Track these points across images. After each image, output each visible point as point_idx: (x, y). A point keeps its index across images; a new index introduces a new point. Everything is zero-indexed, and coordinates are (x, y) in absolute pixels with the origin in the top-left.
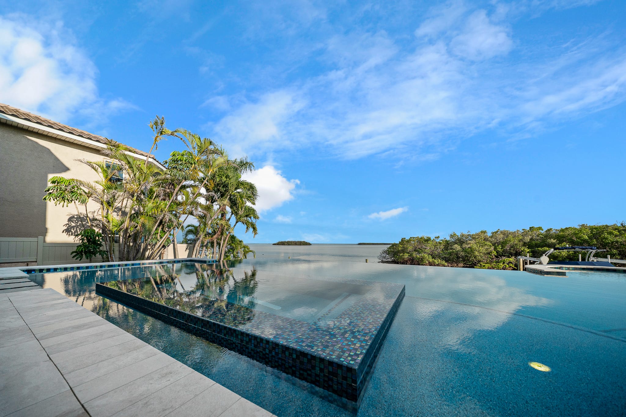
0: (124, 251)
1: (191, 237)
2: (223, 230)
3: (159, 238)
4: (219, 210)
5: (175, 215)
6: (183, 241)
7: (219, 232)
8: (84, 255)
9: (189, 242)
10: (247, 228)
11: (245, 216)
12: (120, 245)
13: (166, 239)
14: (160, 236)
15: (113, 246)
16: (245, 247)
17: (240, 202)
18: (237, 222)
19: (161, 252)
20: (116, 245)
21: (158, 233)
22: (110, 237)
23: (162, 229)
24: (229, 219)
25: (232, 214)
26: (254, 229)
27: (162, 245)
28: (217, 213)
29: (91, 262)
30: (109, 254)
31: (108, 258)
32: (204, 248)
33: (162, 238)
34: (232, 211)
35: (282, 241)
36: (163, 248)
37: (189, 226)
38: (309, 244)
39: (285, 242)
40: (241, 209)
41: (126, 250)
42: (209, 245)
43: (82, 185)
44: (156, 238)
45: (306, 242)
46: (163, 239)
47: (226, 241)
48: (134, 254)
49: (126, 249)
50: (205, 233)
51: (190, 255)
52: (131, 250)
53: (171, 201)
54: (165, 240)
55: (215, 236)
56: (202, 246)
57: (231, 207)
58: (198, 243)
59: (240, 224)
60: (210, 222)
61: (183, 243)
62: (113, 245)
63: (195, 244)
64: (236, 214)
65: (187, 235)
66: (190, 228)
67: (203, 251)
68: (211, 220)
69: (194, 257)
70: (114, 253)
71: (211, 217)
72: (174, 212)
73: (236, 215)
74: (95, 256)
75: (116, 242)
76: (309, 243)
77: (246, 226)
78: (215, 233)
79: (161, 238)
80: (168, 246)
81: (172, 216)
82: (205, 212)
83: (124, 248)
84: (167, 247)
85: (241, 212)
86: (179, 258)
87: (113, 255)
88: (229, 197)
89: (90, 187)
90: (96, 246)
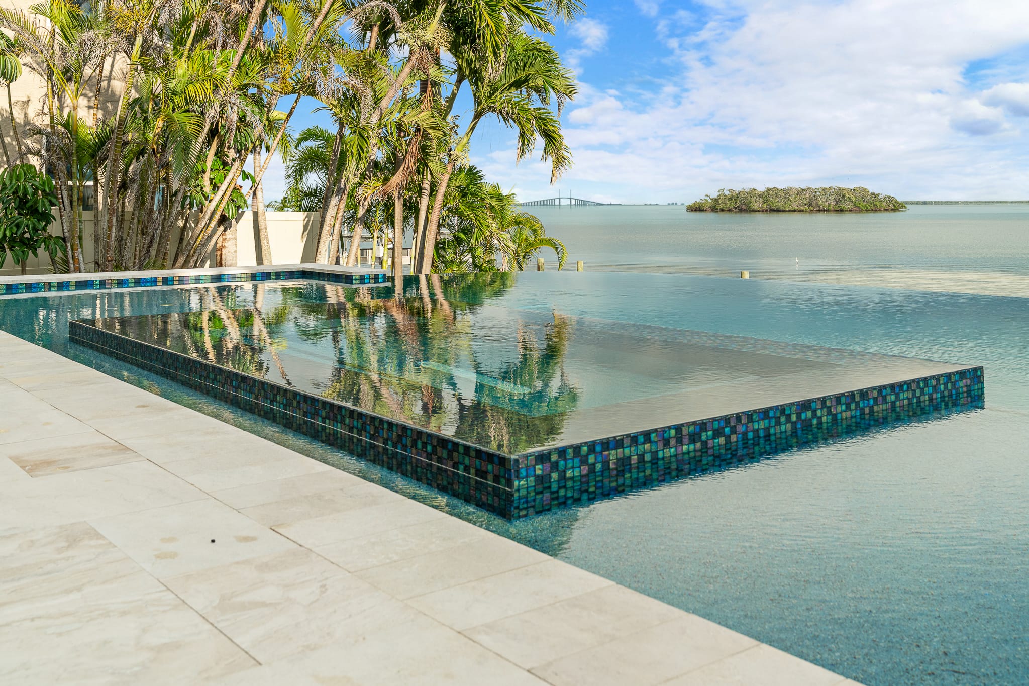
0: (109, 237)
1: (314, 180)
2: (424, 149)
3: (208, 189)
4: (407, 70)
5: (257, 101)
6: (285, 198)
7: (409, 158)
8: (8, 251)
9: (305, 202)
10: (523, 135)
11: (511, 86)
12: (96, 216)
13: (228, 194)
14: (211, 180)
15: (80, 221)
16: (517, 223)
17: (488, 25)
18: (478, 116)
19: (216, 243)
20: (87, 215)
21: (204, 172)
22: (70, 189)
23: (219, 153)
24: (451, 100)
25: (459, 82)
26: (550, 137)
27: (217, 216)
28: (400, 79)
29: (23, 272)
30: (69, 248)
31: (66, 262)
32: (360, 230)
33: (218, 188)
34: (460, 68)
35: (738, 188)
36: (222, 228)
37: (308, 135)
38: (895, 206)
39: (753, 193)
40: (495, 54)
41: (113, 235)
42: (379, 213)
43: (5, 23)
44: (198, 189)
45: (875, 196)
46: (220, 193)
47: (440, 197)
48: (135, 251)
49: (114, 230)
50: (363, 165)
51: (310, 253)
52: (128, 235)
53: (241, 51)
54: (226, 198)
55: (397, 179)
56: (350, 220)
57: (455, 49)
58: (336, 208)
59: (490, 119)
60: (375, 119)
61: (284, 205)
62: (80, 215)
63: (325, 208)
64: (476, 77)
65: (301, 175)
66: (311, 144)
67: (356, 241)
68: (378, 112)
69: (323, 262)
70: (81, 245)
71: (377, 101)
72: (252, 91)
73: (476, 84)
74: (36, 255)
75: (87, 207)
76: (892, 200)
77: (517, 130)
78: (395, 162)
79: (215, 188)
80: (237, 221)
81: (246, 105)
82: (354, 81)
83: (110, 229)
84: (234, 221)
85: (493, 71)
86: (274, 263)
87: (80, 250)
88: (446, 10)
89: (24, 26)
90: (39, 220)
